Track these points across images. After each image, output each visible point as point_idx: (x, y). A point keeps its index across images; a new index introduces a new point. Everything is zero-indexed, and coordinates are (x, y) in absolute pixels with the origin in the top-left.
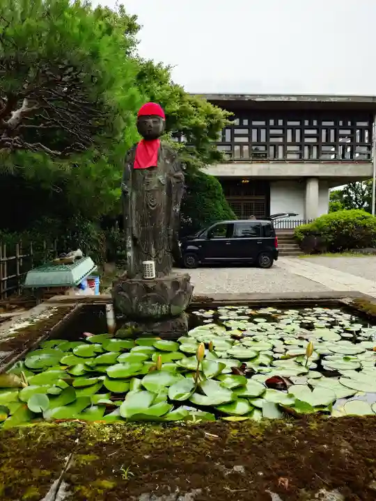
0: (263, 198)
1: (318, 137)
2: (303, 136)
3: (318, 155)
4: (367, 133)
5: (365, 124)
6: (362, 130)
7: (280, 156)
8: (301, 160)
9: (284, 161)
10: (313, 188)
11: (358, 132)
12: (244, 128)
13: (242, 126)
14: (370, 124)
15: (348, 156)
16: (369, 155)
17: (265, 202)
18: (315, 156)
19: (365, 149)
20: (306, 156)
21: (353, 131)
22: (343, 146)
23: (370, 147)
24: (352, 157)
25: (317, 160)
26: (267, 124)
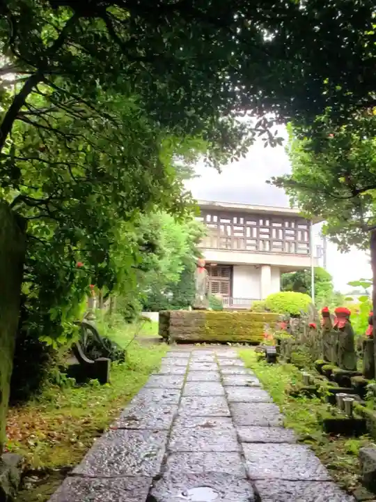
0: (228, 279)
1: (270, 234)
2: (259, 233)
3: (270, 248)
4: (306, 234)
5: (305, 227)
6: (302, 231)
8: (257, 252)
9: (244, 251)
10: (266, 271)
11: (299, 233)
12: (214, 223)
13: (212, 222)
14: (308, 228)
15: (293, 250)
16: (308, 250)
17: (229, 282)
18: (267, 249)
19: (305, 246)
20: (261, 248)
21: (296, 232)
22: (288, 242)
23: (308, 245)
24: (295, 251)
25: (270, 252)
26: (231, 222)
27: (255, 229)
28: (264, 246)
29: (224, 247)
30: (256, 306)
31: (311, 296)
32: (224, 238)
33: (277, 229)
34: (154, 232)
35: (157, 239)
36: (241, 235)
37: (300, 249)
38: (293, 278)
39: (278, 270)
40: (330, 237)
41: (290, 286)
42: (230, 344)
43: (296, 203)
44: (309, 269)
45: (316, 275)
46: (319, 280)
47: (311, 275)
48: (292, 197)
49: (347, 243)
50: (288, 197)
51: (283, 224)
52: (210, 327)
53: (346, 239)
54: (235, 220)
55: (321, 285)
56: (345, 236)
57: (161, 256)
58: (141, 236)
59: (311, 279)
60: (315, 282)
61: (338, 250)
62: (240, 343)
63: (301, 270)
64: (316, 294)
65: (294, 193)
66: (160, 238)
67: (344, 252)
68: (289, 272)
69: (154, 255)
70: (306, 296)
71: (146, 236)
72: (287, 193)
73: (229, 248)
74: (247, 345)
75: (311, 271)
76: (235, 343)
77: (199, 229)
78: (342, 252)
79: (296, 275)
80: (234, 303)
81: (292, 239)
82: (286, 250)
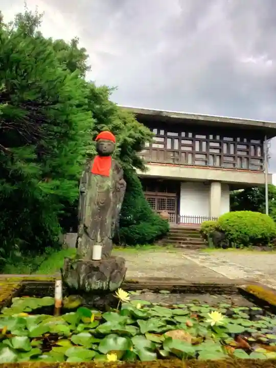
0: (174, 195)
2: (208, 147)
3: (220, 164)
4: (259, 150)
5: (258, 142)
6: (255, 146)
7: (190, 162)
8: (206, 166)
9: (193, 166)
10: (216, 190)
11: (252, 148)
12: (161, 137)
13: (159, 135)
14: (262, 143)
15: (245, 166)
16: (261, 166)
17: (176, 199)
18: (217, 164)
19: (259, 162)
20: (211, 163)
21: (248, 147)
22: (241, 157)
23: (262, 160)
24: (248, 167)
25: (220, 168)
26: (179, 135)
27: (204, 144)
28: (214, 161)
30: (207, 227)
32: (170, 151)
33: (228, 143)
37: (253, 165)
39: (228, 187)
73: (176, 162)
75: (264, 188)
80: (181, 222)
81: (245, 154)
82: (238, 166)
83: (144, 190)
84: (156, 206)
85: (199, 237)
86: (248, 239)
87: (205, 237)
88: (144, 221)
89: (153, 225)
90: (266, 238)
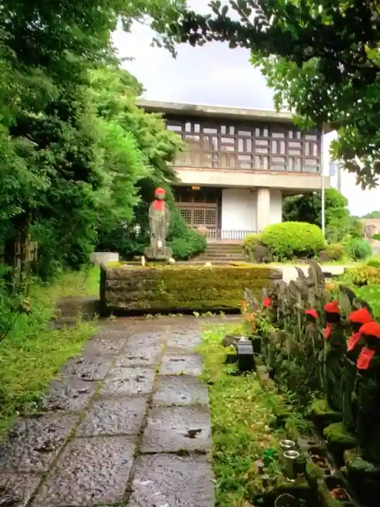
0: (215, 205)
1: (269, 148)
2: (254, 147)
3: (269, 166)
4: (315, 147)
5: (314, 138)
6: (311, 143)
8: (252, 171)
10: (264, 198)
11: (307, 145)
12: (195, 134)
13: (193, 132)
15: (298, 168)
16: (318, 168)
17: (217, 210)
18: (265, 167)
19: (314, 163)
20: (258, 166)
21: (302, 144)
22: (293, 158)
23: (318, 161)
24: (302, 169)
25: (269, 171)
26: (218, 132)
27: (249, 142)
28: (262, 164)
29: (210, 166)
30: (250, 241)
31: (320, 226)
32: (209, 153)
33: (278, 141)
34: (83, 149)
35: (87, 160)
36: (232, 149)
37: (307, 166)
38: (298, 203)
39: (280, 193)
40: (344, 162)
41: (295, 213)
42: (197, 314)
43: (285, 103)
44: (319, 191)
45: (328, 199)
46: (331, 205)
47: (321, 200)
48: (277, 91)
49: (372, 171)
50: (272, 92)
51: (286, 135)
52: (168, 291)
53: (372, 165)
54: (223, 128)
55: (333, 212)
56: (370, 158)
57: (96, 185)
58: (62, 156)
59: (321, 203)
60: (326, 208)
61: (357, 183)
62: (213, 312)
63: (308, 193)
64: (327, 223)
65: (282, 84)
66: (93, 159)
67: (367, 187)
68: (293, 195)
69: (85, 184)
70: (314, 227)
71: (70, 156)
72: (270, 84)
74: (222, 314)
75: (321, 193)
76: (205, 311)
77: (171, 142)
78: (364, 187)
79: (302, 199)
80: (222, 237)
81: (298, 153)
82: (290, 168)
83: (177, 200)
84: (192, 219)
85: (241, 253)
86: (292, 252)
87: (247, 252)
88: (178, 237)
89: (188, 241)
90: (312, 251)
